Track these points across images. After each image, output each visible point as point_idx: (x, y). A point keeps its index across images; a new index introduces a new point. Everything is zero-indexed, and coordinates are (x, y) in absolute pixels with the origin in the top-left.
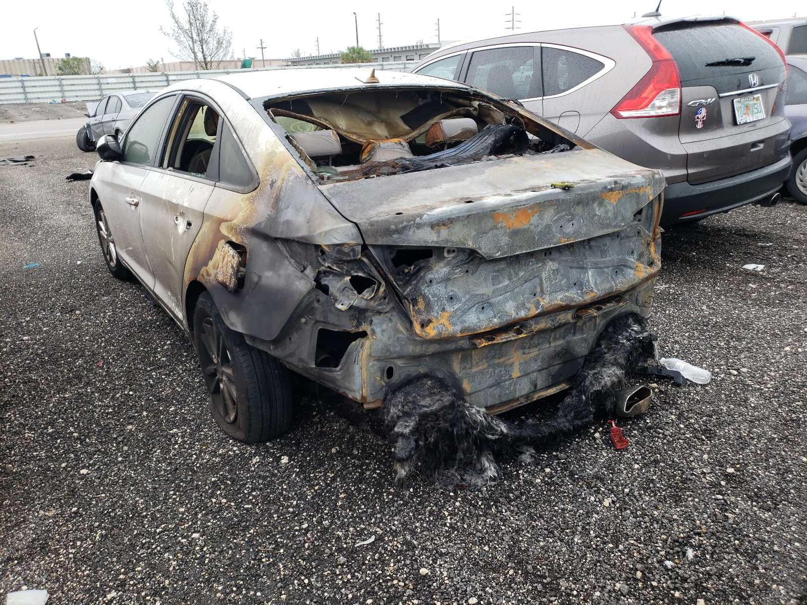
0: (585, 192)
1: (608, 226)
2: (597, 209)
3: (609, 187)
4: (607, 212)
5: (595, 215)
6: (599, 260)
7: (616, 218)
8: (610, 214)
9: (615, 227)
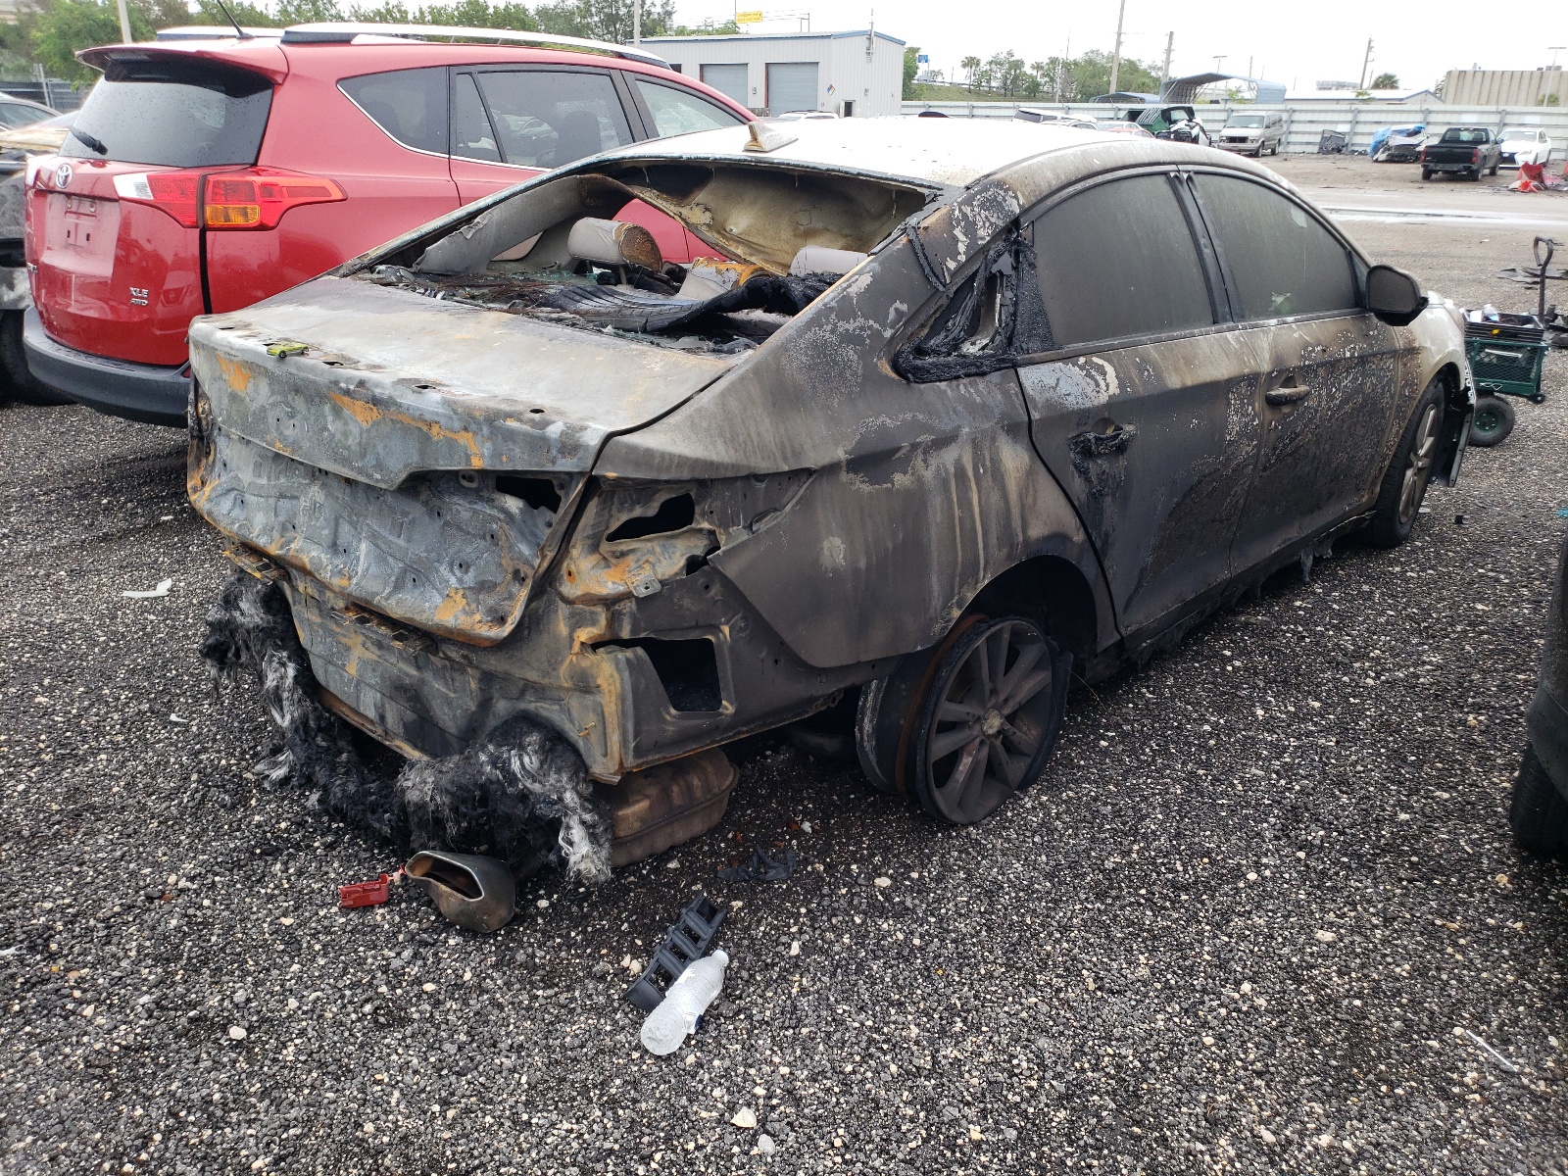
0: (302, 375)
1: (345, 461)
2: (330, 418)
3: (343, 385)
4: (346, 434)
5: (326, 429)
6: (385, 533)
7: (363, 456)
8: (350, 441)
9: (360, 471)
